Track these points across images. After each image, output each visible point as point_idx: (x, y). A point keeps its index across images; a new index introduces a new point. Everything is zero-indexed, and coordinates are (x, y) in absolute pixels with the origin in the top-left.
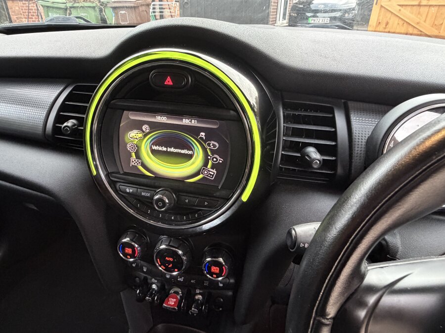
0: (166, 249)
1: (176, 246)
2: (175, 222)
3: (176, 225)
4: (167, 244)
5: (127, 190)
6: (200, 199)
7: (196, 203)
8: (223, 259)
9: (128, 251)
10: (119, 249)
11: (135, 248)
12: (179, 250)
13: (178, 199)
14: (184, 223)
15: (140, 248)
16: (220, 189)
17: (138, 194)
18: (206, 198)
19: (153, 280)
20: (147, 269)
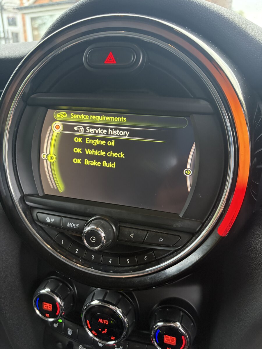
0: (99, 306)
1: (114, 303)
2: (113, 268)
3: (114, 272)
4: (101, 298)
5: (47, 219)
6: (152, 232)
7: (146, 239)
8: (181, 325)
9: (47, 307)
10: (35, 304)
11: (57, 303)
12: (117, 308)
13: (119, 233)
14: (126, 268)
15: (63, 303)
16: (182, 218)
17: (61, 225)
18: (161, 232)
19: (81, 348)
20: (73, 333)
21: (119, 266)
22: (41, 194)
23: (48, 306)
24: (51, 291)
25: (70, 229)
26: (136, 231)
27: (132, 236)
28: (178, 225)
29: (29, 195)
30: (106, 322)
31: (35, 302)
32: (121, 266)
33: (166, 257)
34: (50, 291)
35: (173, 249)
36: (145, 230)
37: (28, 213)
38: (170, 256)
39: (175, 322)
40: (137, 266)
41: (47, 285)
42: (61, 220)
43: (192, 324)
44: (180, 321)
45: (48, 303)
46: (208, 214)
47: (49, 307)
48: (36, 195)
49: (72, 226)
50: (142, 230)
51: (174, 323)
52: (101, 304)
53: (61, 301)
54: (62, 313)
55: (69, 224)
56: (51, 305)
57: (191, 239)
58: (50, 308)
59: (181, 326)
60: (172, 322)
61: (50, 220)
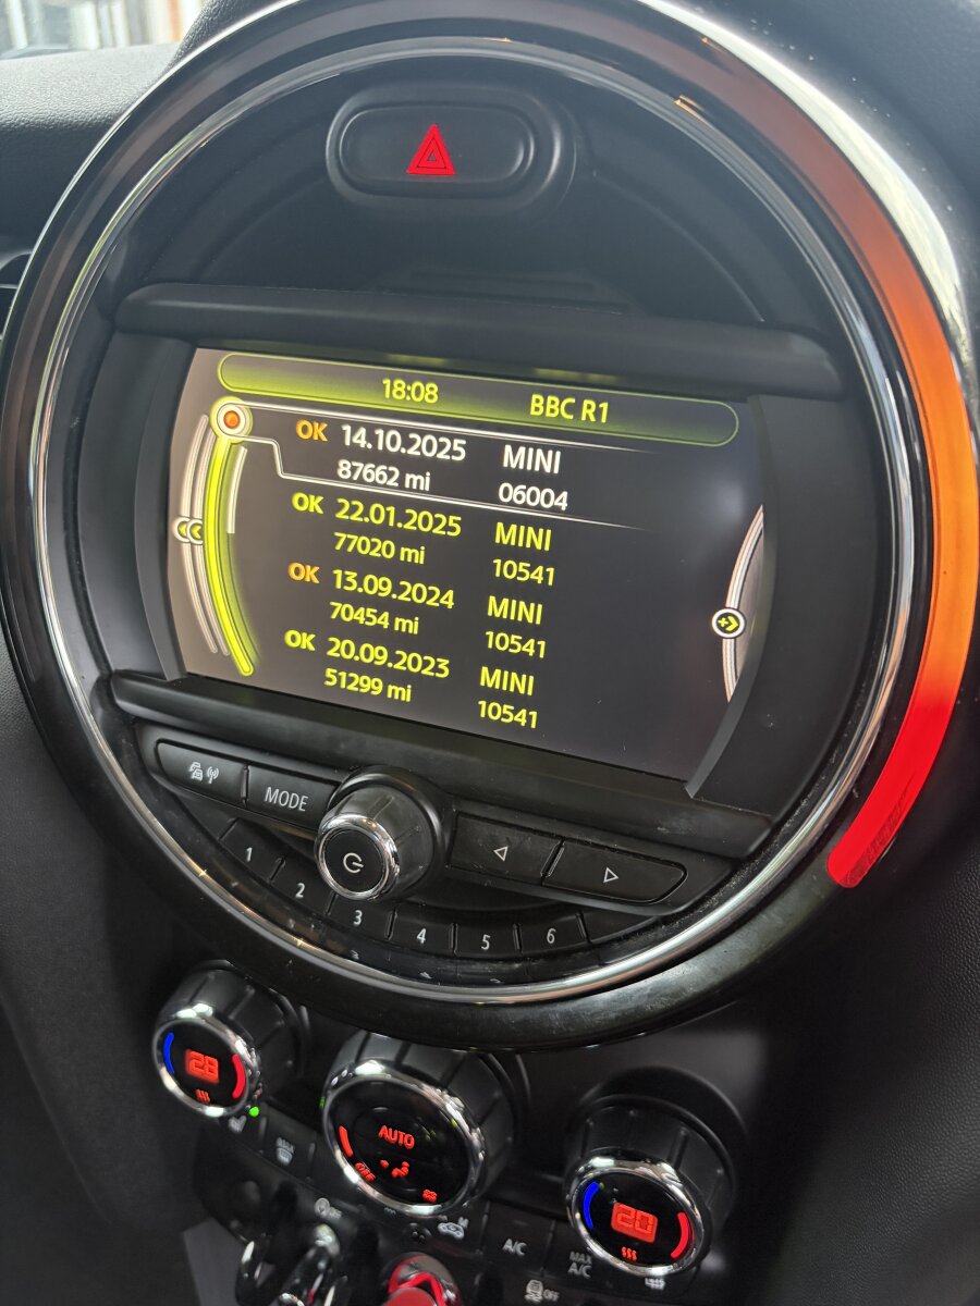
2: (431, 962)
4: (391, 1057)
5: (191, 770)
6: (577, 845)
7: (552, 869)
8: (678, 1174)
9: (202, 1068)
10: (160, 1053)
11: (233, 1057)
12: (447, 1096)
13: (453, 839)
14: (478, 967)
15: (259, 1057)
16: (696, 801)
17: (244, 794)
18: (612, 846)
19: (323, 1206)
20: (294, 1155)
21: (453, 958)
22: (172, 675)
23: (204, 1067)
24: (217, 1014)
25: (275, 811)
26: (516, 836)
27: (502, 853)
28: (680, 825)
29: (128, 674)
30: (407, 1140)
31: (161, 1046)
32: (461, 958)
33: (627, 937)
34: (213, 1015)
35: (653, 914)
36: (550, 835)
37: (124, 741)
38: (642, 939)
39: (655, 1161)
40: (517, 962)
41: (202, 992)
42: (244, 776)
43: (720, 1171)
44: (674, 1159)
45: (205, 1054)
46: (798, 793)
47: (207, 1069)
48: (155, 677)
49: (283, 801)
50: (542, 833)
51: (654, 1166)
52: (393, 1076)
53: (250, 1052)
54: (252, 1092)
55: (273, 791)
56: (215, 1061)
57: (727, 880)
58: (211, 1071)
59: (676, 1178)
60: (646, 1162)
61: (204, 773)
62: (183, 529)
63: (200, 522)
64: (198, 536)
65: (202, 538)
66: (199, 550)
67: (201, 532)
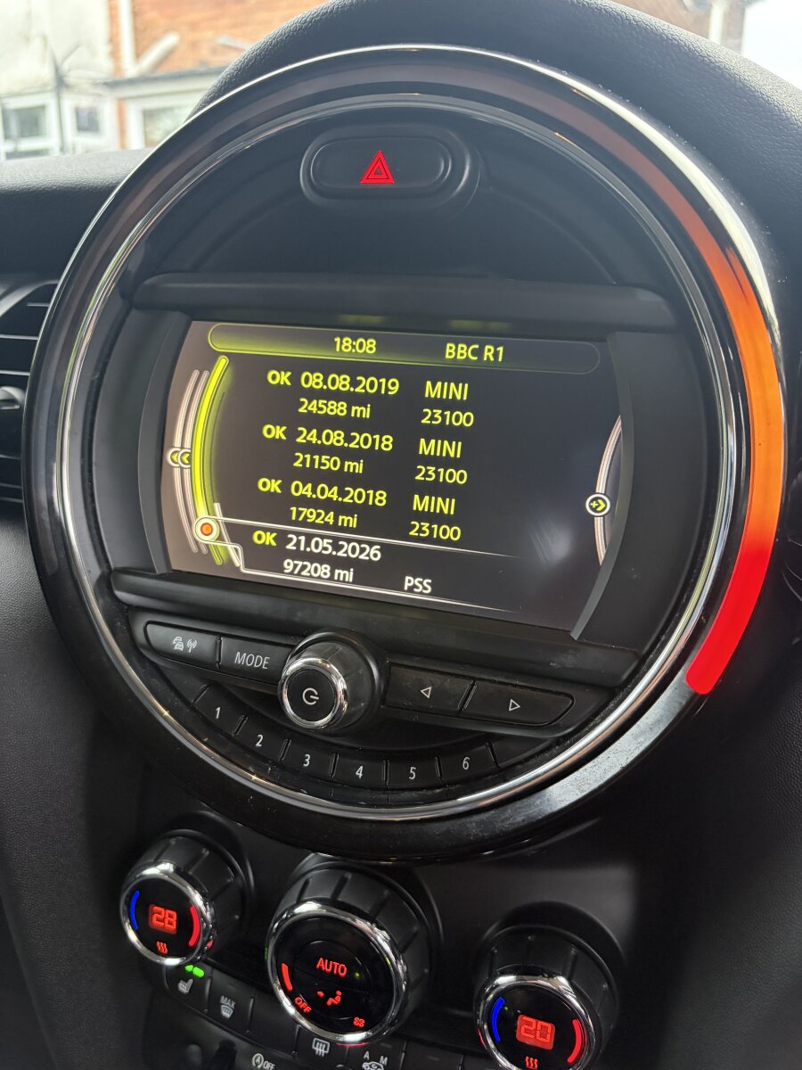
0: (322, 917)
1: (366, 909)
2: (367, 794)
3: (369, 805)
4: (327, 895)
5: (174, 643)
6: (486, 683)
7: (468, 702)
8: (572, 985)
9: (163, 921)
10: (126, 909)
11: (191, 909)
12: (376, 929)
13: (387, 684)
14: (407, 795)
15: (212, 909)
16: (579, 642)
17: (217, 659)
18: (514, 682)
19: (258, 1060)
20: (236, 1010)
21: (385, 789)
22: (160, 569)
23: (164, 919)
24: (177, 870)
25: (242, 672)
26: (438, 679)
27: (427, 692)
28: (567, 661)
29: (124, 571)
30: (340, 969)
31: (128, 903)
32: (392, 790)
33: (527, 759)
34: (174, 872)
35: (550, 736)
36: (465, 677)
37: (119, 624)
38: (540, 758)
39: (551, 975)
40: (439, 788)
41: (165, 854)
42: (218, 646)
43: (605, 986)
44: (567, 974)
45: (166, 908)
46: (659, 630)
47: (167, 922)
48: (147, 571)
49: (249, 663)
50: (458, 676)
51: (551, 980)
52: (328, 911)
53: (205, 905)
54: (204, 944)
55: (241, 655)
56: (175, 914)
57: (606, 705)
58: (170, 923)
59: (571, 990)
60: (544, 976)
61: (185, 645)
62: (175, 457)
63: (189, 451)
64: (187, 462)
65: (190, 463)
66: (187, 472)
67: (189, 459)
